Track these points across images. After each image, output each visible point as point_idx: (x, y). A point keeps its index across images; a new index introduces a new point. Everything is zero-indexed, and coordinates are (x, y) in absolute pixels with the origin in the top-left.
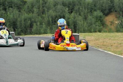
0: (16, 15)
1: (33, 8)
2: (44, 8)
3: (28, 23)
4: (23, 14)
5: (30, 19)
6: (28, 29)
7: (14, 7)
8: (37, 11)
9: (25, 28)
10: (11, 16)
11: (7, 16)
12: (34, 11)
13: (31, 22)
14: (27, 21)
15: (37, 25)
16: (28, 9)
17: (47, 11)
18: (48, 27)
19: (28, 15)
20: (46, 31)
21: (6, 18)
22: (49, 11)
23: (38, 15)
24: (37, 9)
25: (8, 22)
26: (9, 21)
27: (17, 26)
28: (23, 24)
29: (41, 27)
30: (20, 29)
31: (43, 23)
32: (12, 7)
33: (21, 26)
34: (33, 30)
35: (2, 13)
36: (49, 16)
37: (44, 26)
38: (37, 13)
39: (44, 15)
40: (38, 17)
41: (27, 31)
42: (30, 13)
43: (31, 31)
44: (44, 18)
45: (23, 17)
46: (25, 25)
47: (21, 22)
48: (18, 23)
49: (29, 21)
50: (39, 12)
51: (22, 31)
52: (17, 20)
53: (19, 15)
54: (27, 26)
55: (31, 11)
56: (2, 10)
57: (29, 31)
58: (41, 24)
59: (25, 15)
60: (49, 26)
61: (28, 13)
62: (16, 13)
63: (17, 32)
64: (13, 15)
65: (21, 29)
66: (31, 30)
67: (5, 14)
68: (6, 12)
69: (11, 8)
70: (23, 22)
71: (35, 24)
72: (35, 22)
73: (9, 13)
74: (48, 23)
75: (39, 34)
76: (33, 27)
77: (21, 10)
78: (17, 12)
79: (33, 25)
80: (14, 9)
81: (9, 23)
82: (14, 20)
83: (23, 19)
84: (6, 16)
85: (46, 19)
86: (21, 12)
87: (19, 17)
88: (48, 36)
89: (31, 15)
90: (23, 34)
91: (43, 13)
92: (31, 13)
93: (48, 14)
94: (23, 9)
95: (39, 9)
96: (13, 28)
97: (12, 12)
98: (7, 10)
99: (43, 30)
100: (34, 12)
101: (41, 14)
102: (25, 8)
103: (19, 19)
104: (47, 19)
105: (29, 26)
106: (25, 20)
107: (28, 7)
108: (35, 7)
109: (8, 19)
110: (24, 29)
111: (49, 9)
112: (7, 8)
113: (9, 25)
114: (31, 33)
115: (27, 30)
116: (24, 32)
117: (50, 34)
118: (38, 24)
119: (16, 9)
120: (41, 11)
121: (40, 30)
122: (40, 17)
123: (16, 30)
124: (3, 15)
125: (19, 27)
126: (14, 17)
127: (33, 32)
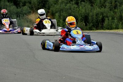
0: (88, 10)
1: (105, 3)
2: (116, 3)
3: (100, 17)
4: (95, 9)
5: (102, 14)
6: (100, 24)
7: (86, 2)
8: (109, 5)
9: (97, 22)
10: (83, 10)
11: (80, 10)
12: (106, 5)
13: (103, 16)
14: (99, 15)
15: (109, 20)
16: (100, 3)
17: (120, 6)
18: (119, 23)
19: (101, 9)
20: (117, 26)
21: (78, 12)
22: (121, 6)
23: (110, 10)
24: (109, 3)
25: (79, 16)
26: (81, 15)
27: (88, 20)
28: (94, 18)
29: (113, 22)
30: (91, 23)
31: (115, 18)
32: (84, 1)
33: (93, 20)
34: (104, 25)
35: (75, 7)
36: (121, 11)
37: (116, 21)
38: (110, 7)
39: (116, 10)
40: (110, 12)
41: (99, 26)
42: (102, 7)
43: (103, 26)
44: (116, 13)
45: (95, 12)
46: (96, 20)
47: (93, 17)
48: (90, 18)
49: (100, 15)
50: (111, 6)
51: (93, 25)
52: (89, 14)
53: (92, 9)
54: (99, 21)
55: (103, 5)
56: (74, 4)
57: (100, 25)
58: (113, 19)
59: (97, 10)
60: (121, 21)
61: (100, 7)
62: (88, 8)
63: (88, 26)
64: (85, 9)
65: (93, 23)
66: (103, 24)
67: (77, 9)
68: (78, 6)
69: (83, 3)
70: (95, 16)
71: (106, 19)
72: (107, 17)
73: (81, 7)
74: (120, 18)
75: (111, 30)
76: (104, 22)
77: (93, 4)
78: (89, 6)
79: (105, 20)
80: (87, 3)
81: (81, 17)
82: (86, 14)
83: (95, 13)
84: (78, 10)
85: (118, 14)
86: (93, 7)
87: (91, 11)
88: (119, 32)
89: (103, 10)
90: (94, 28)
91: (115, 8)
92: (104, 8)
93: (120, 9)
94: (95, 4)
95: (111, 3)
96: (84, 22)
97: (85, 6)
98: (79, 4)
99: (114, 24)
100: (106, 7)
101: (114, 9)
102: (97, 3)
103: (91, 14)
104: (120, 13)
105: (101, 21)
106: (97, 15)
107: (101, 1)
108: (107, 1)
109: (79, 13)
110: (95, 24)
111: (121, 4)
112: (79, 2)
113: (81, 19)
114: (102, 28)
115: (98, 24)
116: (96, 27)
117: (121, 30)
118: (110, 18)
119: (88, 4)
120: (113, 6)
121: (111, 24)
122: (112, 12)
123: (88, 24)
124: (75, 9)
125: (90, 22)
126: (86, 11)
127: (104, 27)
